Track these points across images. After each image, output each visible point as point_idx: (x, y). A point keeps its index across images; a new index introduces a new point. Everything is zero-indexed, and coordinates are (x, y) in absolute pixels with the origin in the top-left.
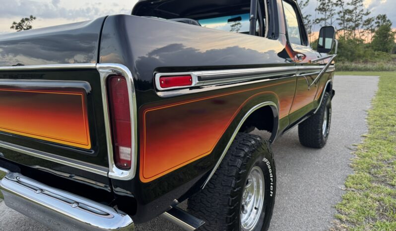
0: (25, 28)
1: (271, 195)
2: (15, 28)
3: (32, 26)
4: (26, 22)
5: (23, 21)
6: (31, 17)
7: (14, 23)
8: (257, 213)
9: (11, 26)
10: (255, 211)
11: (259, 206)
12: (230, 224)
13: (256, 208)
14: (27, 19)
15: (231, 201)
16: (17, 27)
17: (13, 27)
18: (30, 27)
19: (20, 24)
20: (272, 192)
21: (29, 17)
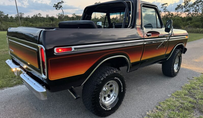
0: (59, 7)
1: (122, 92)
2: (55, 6)
3: (62, 6)
4: (60, 4)
5: (58, 3)
6: (62, 1)
7: (55, 5)
8: (114, 98)
9: (53, 6)
10: (114, 97)
11: (116, 96)
12: (94, 97)
13: (114, 96)
14: (60, 3)
15: (95, 88)
16: (56, 6)
17: (54, 6)
18: (61, 6)
19: (57, 5)
20: (122, 90)
21: (61, 2)
